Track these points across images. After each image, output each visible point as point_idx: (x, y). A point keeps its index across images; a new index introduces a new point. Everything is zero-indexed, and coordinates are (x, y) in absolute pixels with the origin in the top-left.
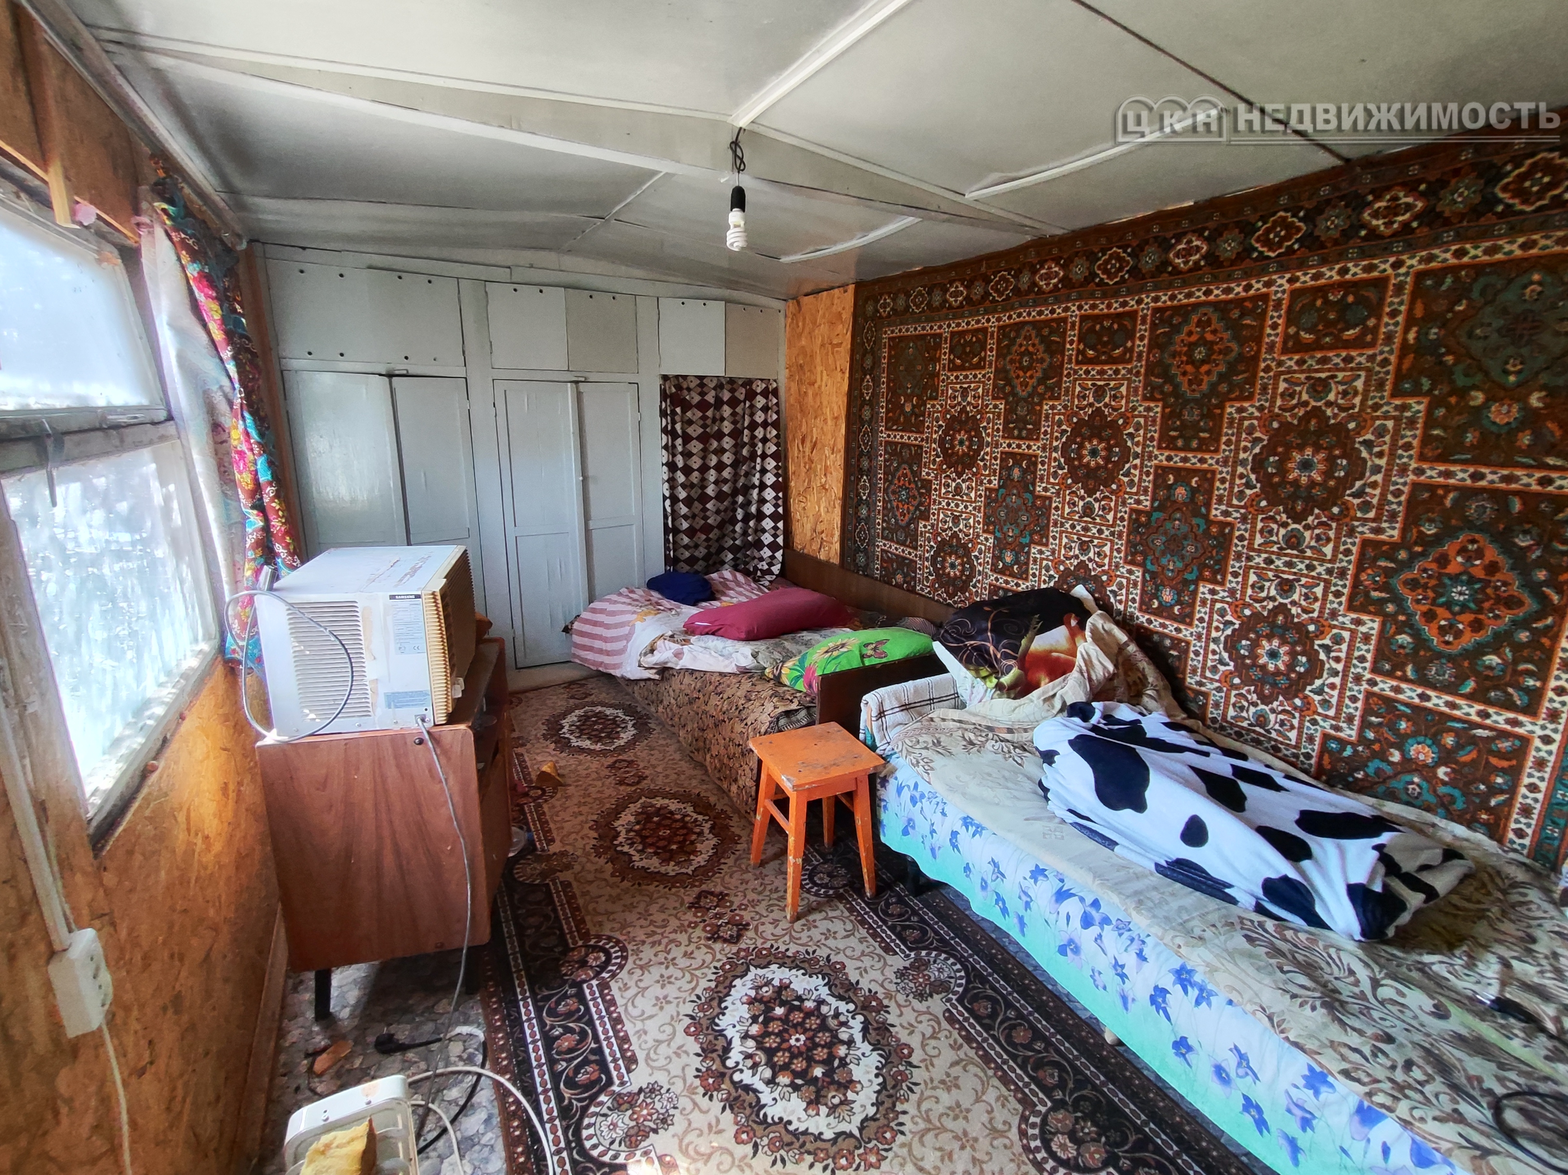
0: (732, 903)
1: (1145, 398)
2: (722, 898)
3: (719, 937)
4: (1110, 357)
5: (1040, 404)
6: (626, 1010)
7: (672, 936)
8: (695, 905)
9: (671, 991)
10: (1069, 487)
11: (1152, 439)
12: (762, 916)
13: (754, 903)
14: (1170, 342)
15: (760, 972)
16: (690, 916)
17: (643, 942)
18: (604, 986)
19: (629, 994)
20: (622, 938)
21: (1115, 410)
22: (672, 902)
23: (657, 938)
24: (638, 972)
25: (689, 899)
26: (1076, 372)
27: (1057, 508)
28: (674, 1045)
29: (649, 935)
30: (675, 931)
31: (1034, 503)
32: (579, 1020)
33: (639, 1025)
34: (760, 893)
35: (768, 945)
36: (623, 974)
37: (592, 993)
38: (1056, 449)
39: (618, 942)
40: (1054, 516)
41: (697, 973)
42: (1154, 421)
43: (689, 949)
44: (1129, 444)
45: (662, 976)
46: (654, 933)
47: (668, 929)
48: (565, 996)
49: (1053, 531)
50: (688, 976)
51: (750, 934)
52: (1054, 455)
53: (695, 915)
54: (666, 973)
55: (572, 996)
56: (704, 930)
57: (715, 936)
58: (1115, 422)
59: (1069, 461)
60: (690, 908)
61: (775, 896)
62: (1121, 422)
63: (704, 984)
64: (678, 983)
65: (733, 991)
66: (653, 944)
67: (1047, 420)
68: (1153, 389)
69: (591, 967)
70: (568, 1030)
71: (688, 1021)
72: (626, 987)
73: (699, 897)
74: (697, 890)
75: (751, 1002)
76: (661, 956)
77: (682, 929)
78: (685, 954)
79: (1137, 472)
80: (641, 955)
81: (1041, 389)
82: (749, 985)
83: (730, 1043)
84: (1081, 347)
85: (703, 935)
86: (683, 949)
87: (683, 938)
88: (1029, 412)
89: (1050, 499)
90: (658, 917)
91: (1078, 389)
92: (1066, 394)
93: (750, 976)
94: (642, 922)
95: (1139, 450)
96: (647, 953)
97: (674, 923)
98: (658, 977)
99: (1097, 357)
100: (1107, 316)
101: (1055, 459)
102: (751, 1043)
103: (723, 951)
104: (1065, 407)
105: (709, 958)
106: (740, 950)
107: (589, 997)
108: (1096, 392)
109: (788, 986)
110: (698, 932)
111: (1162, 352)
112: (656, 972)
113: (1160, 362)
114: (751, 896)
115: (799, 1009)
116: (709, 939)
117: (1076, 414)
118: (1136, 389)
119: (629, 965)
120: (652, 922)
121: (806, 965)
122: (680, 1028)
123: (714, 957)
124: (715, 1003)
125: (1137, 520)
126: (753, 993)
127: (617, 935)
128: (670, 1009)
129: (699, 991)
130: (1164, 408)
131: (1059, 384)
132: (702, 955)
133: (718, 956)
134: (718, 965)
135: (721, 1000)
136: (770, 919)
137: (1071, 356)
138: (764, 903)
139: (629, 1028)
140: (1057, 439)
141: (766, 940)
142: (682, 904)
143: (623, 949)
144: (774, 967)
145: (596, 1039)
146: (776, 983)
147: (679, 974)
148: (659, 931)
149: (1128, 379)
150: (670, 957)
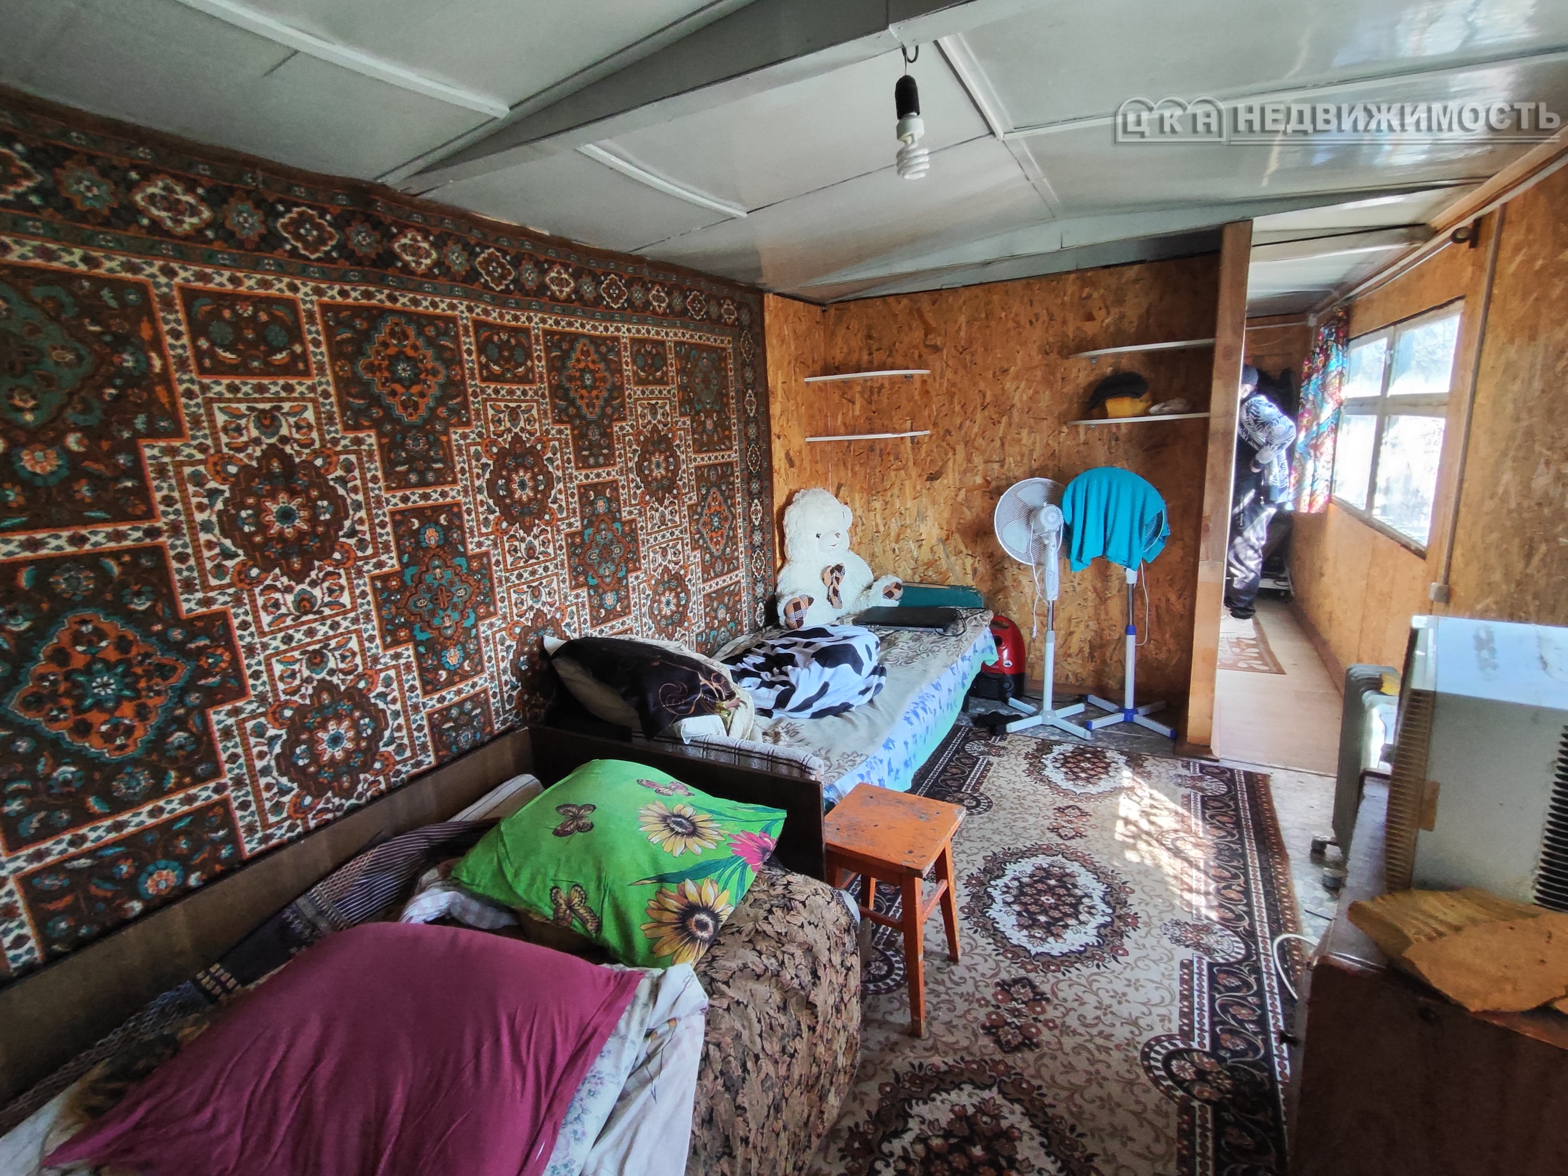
0: (989, 1015)
1: (555, 422)
2: (992, 1029)
3: (1036, 994)
4: (515, 375)
5: (446, 433)
6: (1172, 1000)
7: (1081, 1030)
8: (1028, 1043)
9: (1119, 986)
10: (506, 532)
11: (569, 461)
12: (976, 982)
13: (968, 998)
14: (564, 367)
15: (1029, 947)
16: (1046, 1035)
17: (1118, 1047)
18: (1187, 1035)
19: (1163, 1011)
20: (1141, 1072)
21: (532, 434)
22: (1052, 1067)
23: (1100, 1041)
24: (1142, 1022)
25: (1030, 1056)
26: (483, 391)
27: (498, 563)
28: (1143, 953)
29: (1107, 1050)
30: (1075, 1033)
31: (469, 568)
32: (1224, 1023)
33: (1166, 982)
34: (951, 1002)
35: (1000, 958)
36: (1159, 1031)
37: (1202, 1037)
38: (480, 490)
39: (1149, 1069)
40: (498, 573)
41: (1083, 981)
42: (567, 443)
43: (1076, 1004)
44: (550, 469)
45: (1120, 1003)
46: (1099, 1048)
47: (1079, 1040)
48: (1235, 1053)
49: (500, 591)
50: (1095, 986)
51: (1004, 976)
52: (479, 497)
53: (1039, 1031)
54: (1114, 1002)
55: (1227, 1049)
56: (1044, 1011)
57: (1039, 998)
58: (533, 447)
59: (499, 500)
60: (1037, 1045)
61: (942, 989)
62: (539, 447)
63: (1085, 971)
64: (1109, 987)
65: (1065, 951)
66: (1108, 1037)
67: (460, 454)
68: (560, 412)
69: (1193, 1063)
70: (1241, 1022)
71: (1119, 958)
72: (1163, 1018)
73: (1017, 1048)
74: (1009, 1060)
75: (1057, 936)
76: (1108, 1020)
77: (1066, 1030)
78: (1083, 1004)
79: (563, 497)
80: (1129, 1036)
81: (443, 412)
82: (1047, 946)
83: (1098, 927)
84: (483, 359)
85: (1049, 1008)
86: (1081, 1010)
87: (1072, 1021)
88: (431, 445)
89: (487, 554)
90: (1081, 1063)
91: (491, 412)
92: (478, 418)
93: (1040, 950)
94: (1104, 1071)
95: (560, 473)
96: (1122, 1033)
97: (1069, 1042)
98: (1125, 1004)
99: (503, 374)
100: (503, 328)
101: (482, 503)
102: (1082, 917)
103: (1044, 982)
104: (480, 435)
105: (1062, 985)
106: (1028, 971)
107: (1207, 1035)
108: (510, 415)
109: (1019, 925)
110: (1051, 1013)
111: (560, 375)
112: (1124, 1010)
113: (559, 386)
114: (961, 1006)
115: (1027, 911)
116: (1048, 1000)
117: (494, 443)
118: (545, 413)
119: (1147, 1036)
120: (1092, 1061)
121: (989, 926)
122: (1128, 959)
123: (1057, 983)
124: (1088, 954)
125: (573, 544)
126: (1051, 939)
127: (1144, 1078)
128: (1128, 974)
129: (1095, 969)
130: (572, 430)
131: (465, 405)
132: (1066, 992)
133: (1053, 980)
134: (1059, 975)
135: (1080, 953)
136: (973, 974)
137: (472, 369)
138: (959, 990)
139: (1176, 987)
140: (478, 476)
141: (997, 962)
142: (1041, 1056)
143: (1145, 1056)
144: (1014, 942)
145: (1212, 1000)
146: (1025, 932)
147: (1102, 993)
148: (1091, 1046)
149: (537, 401)
150: (1099, 1013)
